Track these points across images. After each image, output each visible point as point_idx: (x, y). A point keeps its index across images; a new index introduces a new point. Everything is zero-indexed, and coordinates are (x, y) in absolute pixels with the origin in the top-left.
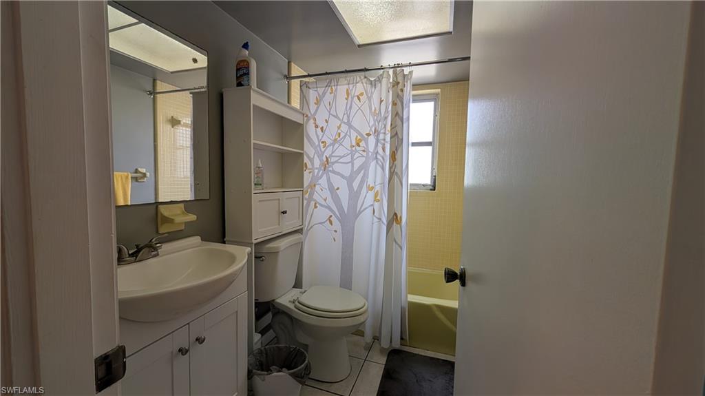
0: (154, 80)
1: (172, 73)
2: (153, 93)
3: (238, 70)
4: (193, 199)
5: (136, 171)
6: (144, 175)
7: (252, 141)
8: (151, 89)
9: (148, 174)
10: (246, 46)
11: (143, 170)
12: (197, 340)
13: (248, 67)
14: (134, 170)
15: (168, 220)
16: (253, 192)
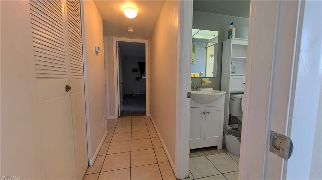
0: (207, 43)
1: (212, 39)
2: (206, 48)
3: (229, 33)
4: (213, 77)
5: (201, 73)
6: (202, 74)
7: (231, 57)
8: (206, 47)
9: (203, 74)
10: (232, 24)
11: (202, 73)
12: (208, 112)
13: (232, 32)
14: (200, 73)
15: (204, 82)
16: (230, 75)
